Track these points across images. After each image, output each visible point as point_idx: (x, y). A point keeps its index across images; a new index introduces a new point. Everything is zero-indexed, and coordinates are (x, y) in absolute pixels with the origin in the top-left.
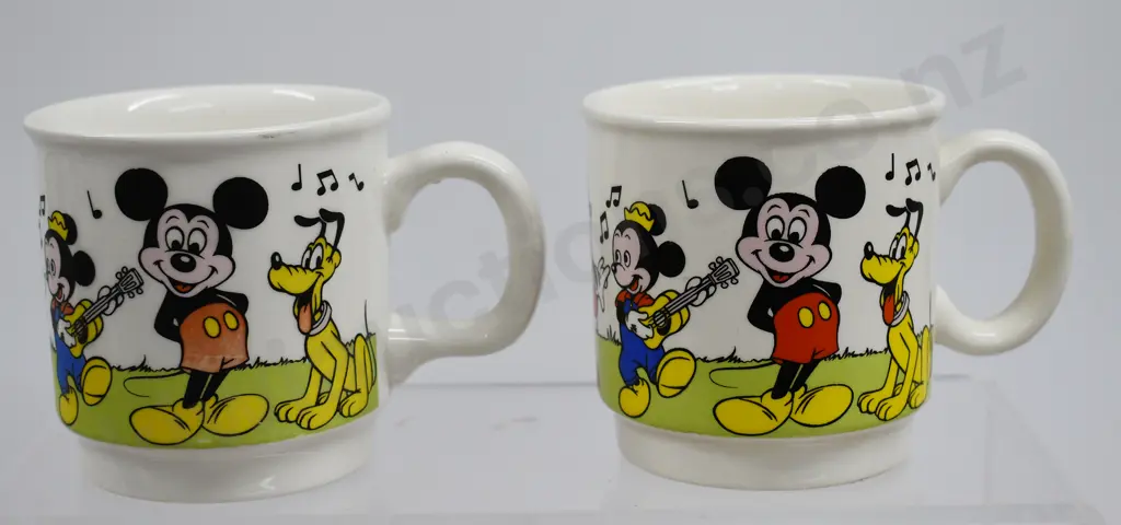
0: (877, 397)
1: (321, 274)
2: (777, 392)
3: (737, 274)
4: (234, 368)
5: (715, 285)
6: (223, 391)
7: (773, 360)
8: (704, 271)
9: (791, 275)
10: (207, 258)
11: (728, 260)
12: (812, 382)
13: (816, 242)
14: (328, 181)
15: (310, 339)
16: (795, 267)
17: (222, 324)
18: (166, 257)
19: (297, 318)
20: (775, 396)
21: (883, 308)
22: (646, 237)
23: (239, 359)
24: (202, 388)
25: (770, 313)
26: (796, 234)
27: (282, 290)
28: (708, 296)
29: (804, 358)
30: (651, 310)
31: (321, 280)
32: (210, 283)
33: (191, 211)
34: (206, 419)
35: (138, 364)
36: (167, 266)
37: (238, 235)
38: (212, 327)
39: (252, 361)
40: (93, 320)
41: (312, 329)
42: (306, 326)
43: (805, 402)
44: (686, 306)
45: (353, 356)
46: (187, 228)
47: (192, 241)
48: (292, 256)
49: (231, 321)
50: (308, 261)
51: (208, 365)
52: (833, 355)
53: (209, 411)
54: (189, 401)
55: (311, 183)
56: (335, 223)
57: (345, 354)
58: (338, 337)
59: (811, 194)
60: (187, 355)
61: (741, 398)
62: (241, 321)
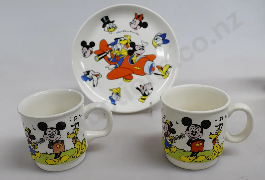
0: (211, 157)
1: (76, 133)
2: (191, 156)
3: (185, 136)
4: (63, 152)
5: (181, 137)
6: (61, 156)
7: (191, 151)
8: (179, 135)
9: (195, 138)
10: (56, 135)
11: (183, 134)
12: (198, 155)
13: (200, 133)
14: (76, 118)
15: (75, 144)
16: (196, 137)
17: (60, 145)
18: (49, 136)
19: (73, 142)
20: (191, 157)
21: (213, 143)
22: (169, 126)
23: (63, 150)
24: (57, 156)
25: (191, 144)
26: (196, 131)
27: (70, 138)
28: (179, 139)
29: (196, 151)
30: (170, 138)
31: (76, 134)
32: (57, 139)
33: (52, 129)
34: (59, 160)
35: (45, 153)
36: (49, 137)
37: (61, 131)
38: (58, 146)
39: (66, 150)
40: (36, 146)
41: (75, 142)
42: (74, 143)
43: (196, 158)
44: (176, 140)
45: (82, 144)
46: (52, 131)
47: (53, 133)
48: (71, 132)
49: (61, 145)
50: (74, 132)
51: (58, 152)
52: (202, 151)
53: (59, 159)
54: (55, 158)
55: (73, 119)
56: (78, 124)
57: (81, 144)
58: (80, 142)
59: (200, 125)
60: (54, 151)
61: (185, 156)
62: (63, 145)
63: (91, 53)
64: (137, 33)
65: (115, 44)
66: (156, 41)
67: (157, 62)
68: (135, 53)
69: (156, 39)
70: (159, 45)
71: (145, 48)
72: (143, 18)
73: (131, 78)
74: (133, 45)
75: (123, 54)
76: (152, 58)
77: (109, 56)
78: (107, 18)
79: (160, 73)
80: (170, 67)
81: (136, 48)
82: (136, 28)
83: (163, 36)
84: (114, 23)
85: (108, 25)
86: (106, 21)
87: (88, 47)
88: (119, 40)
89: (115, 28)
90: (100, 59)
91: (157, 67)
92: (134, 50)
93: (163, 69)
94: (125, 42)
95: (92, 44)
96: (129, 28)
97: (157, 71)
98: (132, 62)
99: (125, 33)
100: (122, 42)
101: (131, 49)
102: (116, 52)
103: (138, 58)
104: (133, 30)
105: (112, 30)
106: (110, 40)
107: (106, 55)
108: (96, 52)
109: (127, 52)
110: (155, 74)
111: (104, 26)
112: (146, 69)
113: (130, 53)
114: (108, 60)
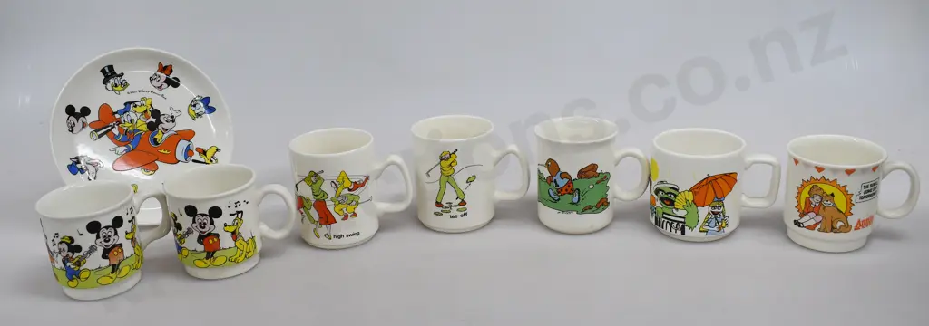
2: (207, 258)
7: (204, 251)
18: (102, 240)
23: (122, 259)
24: (115, 268)
36: (103, 242)
38: (116, 253)
49: (120, 250)
51: (116, 262)
60: (110, 262)
63: (84, 125)
64: (163, 96)
65: (125, 112)
66: (193, 108)
67: (196, 142)
68: (160, 127)
69: (195, 106)
70: (198, 115)
71: (177, 120)
72: (171, 71)
73: (156, 168)
74: (156, 113)
75: (139, 128)
76: (188, 135)
77: (115, 131)
78: (111, 68)
79: (203, 160)
80: (218, 150)
81: (162, 118)
82: (160, 87)
83: (206, 100)
84: (123, 78)
85: (112, 81)
86: (109, 73)
87: (77, 116)
88: (132, 105)
89: (126, 85)
90: (100, 136)
91: (197, 149)
92: (159, 122)
93: (207, 154)
94: (143, 109)
95: (86, 111)
96: (148, 86)
97: (196, 156)
98: (155, 141)
99: (142, 95)
100: (138, 109)
101: (154, 120)
102: (127, 125)
103: (166, 135)
104: (156, 90)
105: (119, 88)
106: (117, 105)
107: (110, 130)
108: (91, 125)
109: (146, 126)
110: (194, 161)
111: (105, 82)
112: (180, 155)
113: (152, 127)
114: (113, 138)
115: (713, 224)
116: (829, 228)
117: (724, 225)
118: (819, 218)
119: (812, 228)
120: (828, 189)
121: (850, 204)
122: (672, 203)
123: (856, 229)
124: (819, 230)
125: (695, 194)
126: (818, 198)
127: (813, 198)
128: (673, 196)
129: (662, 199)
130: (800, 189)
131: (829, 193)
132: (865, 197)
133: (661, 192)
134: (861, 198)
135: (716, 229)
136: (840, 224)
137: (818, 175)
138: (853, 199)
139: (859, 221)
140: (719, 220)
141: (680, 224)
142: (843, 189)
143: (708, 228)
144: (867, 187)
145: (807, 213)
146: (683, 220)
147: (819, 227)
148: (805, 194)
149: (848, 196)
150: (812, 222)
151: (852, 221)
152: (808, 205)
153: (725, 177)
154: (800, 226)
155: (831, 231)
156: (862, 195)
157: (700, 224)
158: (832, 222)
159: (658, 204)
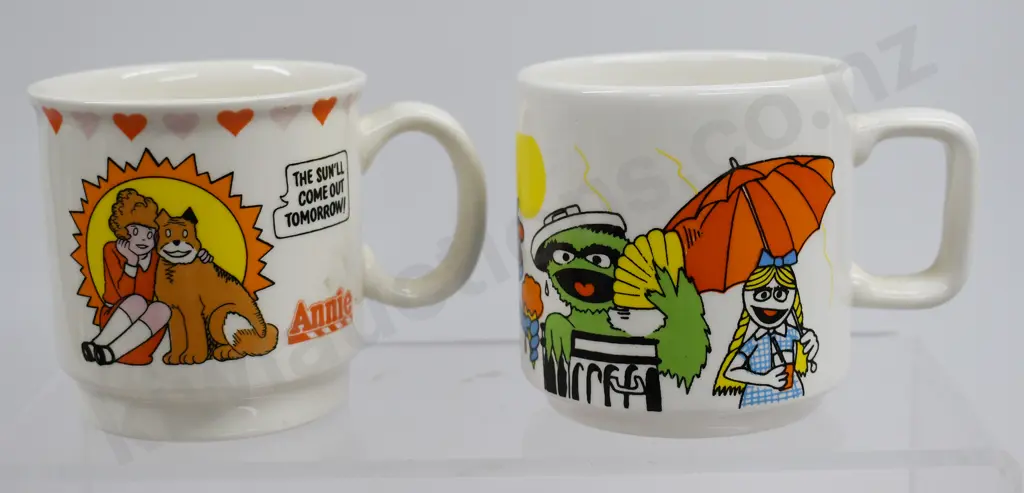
115: (761, 359)
116: (199, 344)
117: (801, 366)
118: (160, 314)
119: (141, 356)
120: (172, 197)
121: (257, 247)
122: (603, 289)
123: (295, 338)
124: (168, 360)
125: (687, 241)
126: (142, 236)
127: (125, 239)
128: (605, 261)
129: (568, 281)
130: (82, 217)
131: (177, 211)
132: (305, 217)
133: (558, 255)
134: (293, 219)
135: (773, 379)
136: (234, 325)
137: (128, 152)
138: (264, 221)
139: (301, 309)
140: (784, 343)
141: (642, 371)
142: (222, 188)
143: (744, 376)
144: (305, 178)
145: (117, 305)
146: (648, 351)
147: (164, 347)
148: (100, 233)
149: (244, 214)
150: (140, 334)
151: (277, 308)
152: (116, 273)
153: (793, 171)
154: (102, 362)
155: (210, 356)
156: (294, 207)
157: (715, 360)
158: (206, 322)
159: (554, 302)
